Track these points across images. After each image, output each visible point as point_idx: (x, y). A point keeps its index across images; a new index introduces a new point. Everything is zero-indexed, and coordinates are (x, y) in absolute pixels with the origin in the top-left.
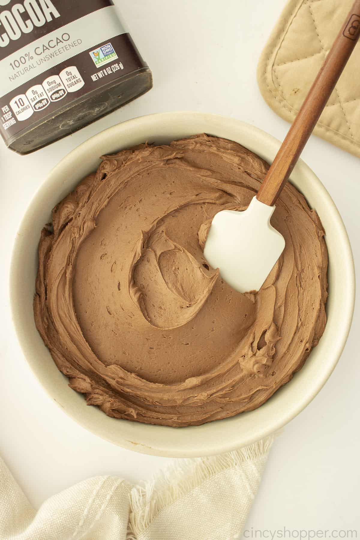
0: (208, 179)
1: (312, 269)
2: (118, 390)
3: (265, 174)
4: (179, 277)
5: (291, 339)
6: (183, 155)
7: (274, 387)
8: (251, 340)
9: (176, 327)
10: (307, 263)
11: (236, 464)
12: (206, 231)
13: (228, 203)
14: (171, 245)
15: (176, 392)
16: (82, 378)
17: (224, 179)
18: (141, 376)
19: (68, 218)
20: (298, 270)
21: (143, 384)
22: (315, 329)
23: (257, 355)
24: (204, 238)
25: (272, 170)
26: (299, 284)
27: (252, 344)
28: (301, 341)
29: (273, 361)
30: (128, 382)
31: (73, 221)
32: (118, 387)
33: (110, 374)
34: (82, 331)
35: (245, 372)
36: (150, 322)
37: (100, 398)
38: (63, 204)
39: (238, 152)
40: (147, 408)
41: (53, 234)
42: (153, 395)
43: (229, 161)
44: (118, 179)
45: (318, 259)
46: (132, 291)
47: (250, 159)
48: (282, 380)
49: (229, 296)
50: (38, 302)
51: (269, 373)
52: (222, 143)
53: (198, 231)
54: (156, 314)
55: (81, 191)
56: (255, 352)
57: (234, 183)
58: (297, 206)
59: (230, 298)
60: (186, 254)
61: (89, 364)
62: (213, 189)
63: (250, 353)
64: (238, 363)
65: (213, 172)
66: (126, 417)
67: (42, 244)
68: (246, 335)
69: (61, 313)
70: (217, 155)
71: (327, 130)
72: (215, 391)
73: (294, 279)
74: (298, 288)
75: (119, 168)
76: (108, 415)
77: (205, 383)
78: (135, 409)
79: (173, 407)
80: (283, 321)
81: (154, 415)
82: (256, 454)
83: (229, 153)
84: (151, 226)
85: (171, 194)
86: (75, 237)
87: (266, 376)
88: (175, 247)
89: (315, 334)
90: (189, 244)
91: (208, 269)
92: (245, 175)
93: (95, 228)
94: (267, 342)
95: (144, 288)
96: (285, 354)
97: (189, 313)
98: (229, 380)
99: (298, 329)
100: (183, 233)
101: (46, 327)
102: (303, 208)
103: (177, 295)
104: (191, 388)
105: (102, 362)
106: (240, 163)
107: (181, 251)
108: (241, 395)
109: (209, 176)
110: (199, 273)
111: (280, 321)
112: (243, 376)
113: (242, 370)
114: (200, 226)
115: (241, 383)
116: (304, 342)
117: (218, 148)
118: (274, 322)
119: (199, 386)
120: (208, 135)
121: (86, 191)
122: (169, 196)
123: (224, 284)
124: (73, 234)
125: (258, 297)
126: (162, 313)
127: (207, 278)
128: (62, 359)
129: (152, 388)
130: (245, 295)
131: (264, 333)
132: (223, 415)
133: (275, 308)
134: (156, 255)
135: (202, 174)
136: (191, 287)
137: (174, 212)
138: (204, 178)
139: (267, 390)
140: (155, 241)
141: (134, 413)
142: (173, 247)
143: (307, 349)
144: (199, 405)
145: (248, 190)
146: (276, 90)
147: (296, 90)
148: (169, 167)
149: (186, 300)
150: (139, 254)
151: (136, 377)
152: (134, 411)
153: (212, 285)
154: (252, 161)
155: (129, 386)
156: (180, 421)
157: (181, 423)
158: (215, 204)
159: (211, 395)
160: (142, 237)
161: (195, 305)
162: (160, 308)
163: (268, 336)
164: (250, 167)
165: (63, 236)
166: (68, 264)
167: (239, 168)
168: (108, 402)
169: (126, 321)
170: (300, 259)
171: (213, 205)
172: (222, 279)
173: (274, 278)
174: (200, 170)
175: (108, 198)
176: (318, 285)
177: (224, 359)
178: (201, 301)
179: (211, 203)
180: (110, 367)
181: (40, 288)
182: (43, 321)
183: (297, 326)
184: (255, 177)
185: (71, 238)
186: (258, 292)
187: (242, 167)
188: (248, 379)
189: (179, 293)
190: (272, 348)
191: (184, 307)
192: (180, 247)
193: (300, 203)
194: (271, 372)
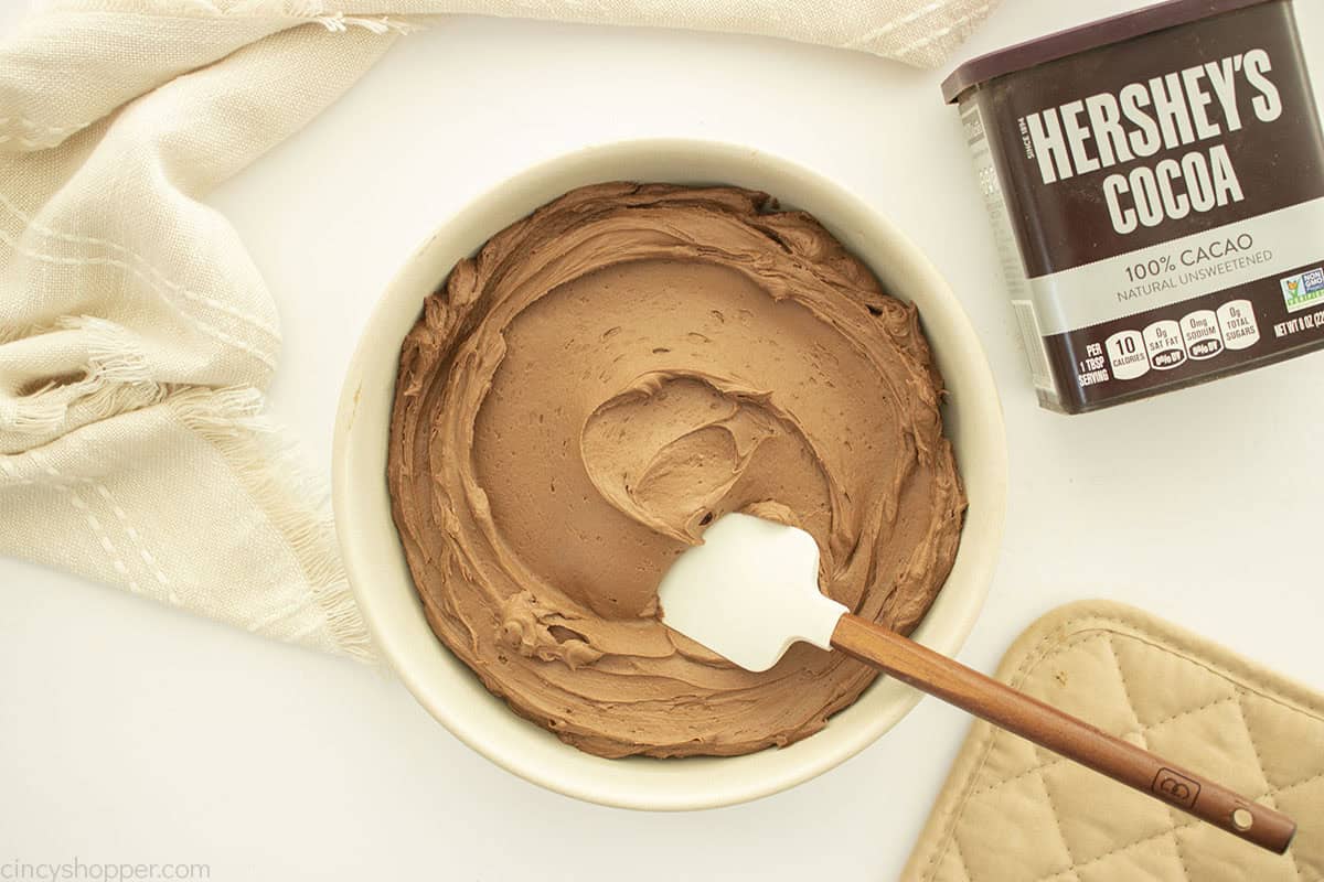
0: (879, 514)
1: (710, 727)
2: (455, 354)
3: (893, 627)
4: (685, 468)
5: (573, 691)
6: (923, 464)
7: (477, 662)
8: (567, 613)
9: (586, 466)
10: (721, 715)
11: (316, 592)
12: (777, 517)
13: (833, 557)
14: (746, 450)
15: (458, 470)
16: (476, 285)
17: (879, 547)
18: (486, 401)
19: (791, 244)
20: (707, 698)
21: (471, 406)
22: (594, 736)
23: (538, 625)
24: (763, 514)
25: (901, 642)
26: (679, 701)
27: (560, 614)
28: (569, 711)
29: (527, 657)
30: (472, 377)
31: (786, 254)
32: (464, 356)
33: (487, 338)
34: (569, 281)
35: (503, 603)
36: (595, 415)
37: (440, 323)
38: (817, 233)
39: (935, 571)
40: (423, 414)
41: (758, 215)
42: (450, 426)
43: (915, 555)
44: (872, 339)
45: (731, 736)
46: (653, 377)
47: (921, 596)
48: (490, 676)
49: (652, 566)
50: (622, 191)
51: (504, 651)
52: (950, 540)
53: (776, 501)
54: (610, 426)
55: (846, 267)
56: (544, 622)
57: (874, 565)
58: (833, 692)
59: (646, 569)
60: (731, 479)
61: (505, 297)
62: (860, 526)
63: (541, 613)
64: (521, 589)
65: (894, 524)
66: (404, 374)
67: (739, 193)
68: (576, 603)
69: (605, 239)
70: (927, 531)
71: (986, 744)
72: (464, 547)
73: (690, 692)
74: (673, 700)
75: (893, 340)
76: (406, 339)
77: (477, 526)
78: (421, 392)
79: (428, 464)
80: (607, 674)
81: (412, 427)
82: (339, 631)
83: (931, 555)
84: (781, 409)
85: (846, 443)
86: (753, 261)
87: (497, 646)
88: (744, 458)
89: (584, 738)
90: (749, 484)
91: (701, 524)
92: (888, 587)
93: (774, 298)
94: (565, 645)
95: (660, 400)
96: (543, 680)
97: (613, 491)
98: (485, 572)
99: (593, 702)
100: (770, 472)
101: (574, 209)
102: (830, 704)
103: (650, 466)
104: (466, 499)
105: (511, 322)
106: (912, 578)
107: (735, 470)
108: (458, 598)
109: (886, 516)
110: (695, 506)
111: (605, 669)
112: (495, 600)
113: (507, 598)
114: (787, 505)
115: (481, 597)
116: (568, 717)
117: (940, 533)
118: (603, 656)
119: (472, 516)
120: (964, 512)
121: (846, 277)
122: (843, 439)
123: (674, 556)
124: (760, 255)
125: (650, 623)
126: (612, 437)
127: (685, 522)
128: (512, 244)
129: (464, 424)
130: (653, 596)
131: (583, 639)
132: (417, 565)
133: (631, 658)
134: (726, 420)
135: (888, 502)
136: (666, 492)
137: (812, 453)
138: (881, 507)
139: (471, 649)
140: (752, 417)
141: (411, 391)
142: (743, 455)
143: (553, 723)
144: (435, 517)
145: (859, 595)
146: (1062, 639)
147: (1062, 678)
148: (898, 438)
149: (641, 483)
150: (726, 388)
151: (485, 392)
152: (417, 389)
153: (673, 533)
154: (918, 599)
155: (466, 377)
156: (401, 480)
157: (397, 484)
158: (831, 531)
159: (455, 540)
160: (760, 392)
161: (631, 502)
162: (623, 434)
163: (576, 645)
164: (905, 596)
165: (754, 236)
166: (699, 248)
167: (901, 576)
168: (432, 340)
169: (594, 367)
170: (729, 702)
171: (827, 526)
172: (683, 552)
173: (689, 653)
174: (896, 499)
175: (834, 322)
176: (679, 739)
177: (525, 560)
178: (639, 513)
179: (832, 523)
180: (502, 338)
181: (650, 193)
182: (586, 202)
183: (598, 702)
184: (887, 608)
185: (752, 251)
186: (660, 621)
187: (906, 581)
188: (490, 610)
189: (654, 470)
190: (553, 655)
191: (627, 480)
192: (744, 466)
193: (839, 696)
194: (505, 654)
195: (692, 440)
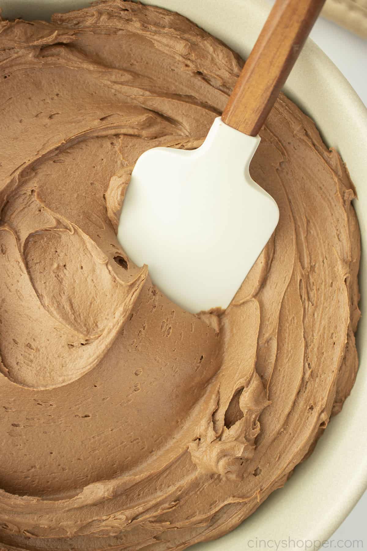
0: (125, 88)
1: (332, 266)
3: (238, 76)
4: (66, 284)
5: (291, 403)
6: (73, 37)
7: (258, 497)
8: (212, 407)
9: (60, 386)
10: (320, 254)
12: (121, 189)
13: (165, 135)
14: (50, 219)
15: (64, 512)
17: (157, 89)
20: (303, 268)
23: (224, 438)
24: (117, 205)
25: (250, 65)
26: (305, 296)
27: (214, 414)
28: (312, 408)
29: (255, 450)
35: (200, 471)
36: (8, 375)
39: (182, 32)
42: (19, 518)
43: (166, 50)
45: (342, 246)
47: (208, 46)
48: (273, 484)
49: (167, 320)
51: (249, 471)
52: (152, 15)
53: (105, 191)
54: (21, 358)
56: (220, 432)
57: (177, 96)
58: (301, 140)
59: (170, 326)
60: (80, 236)
62: (136, 108)
63: (211, 434)
64: (186, 453)
65: (136, 75)
68: (203, 395)
70: (142, 38)
72: (141, 509)
73: (296, 285)
74: (303, 303)
77: (121, 494)
79: (61, 539)
80: (275, 369)
83: (166, 34)
84: (8, 181)
85: (51, 117)
87: (242, 478)
88: (59, 222)
89: (337, 393)
90: (87, 216)
91: (126, 267)
92: (198, 82)
94: (245, 411)
96: (279, 433)
97: (86, 358)
98: (168, 487)
99: (304, 384)
100: (75, 196)
102: (314, 145)
103: (61, 320)
104: (95, 505)
106: (189, 54)
107: (71, 231)
108: (193, 515)
109: (127, 82)
110: (105, 274)
111: (270, 370)
112: (196, 478)
113: (195, 465)
114: (110, 180)
115: (193, 492)
116: (317, 409)
117: (145, 24)
118: (257, 372)
119: (109, 500)
122: (47, 121)
123: (157, 297)
125: (226, 321)
126: (32, 356)
127: (121, 285)
129: (18, 504)
130: (199, 318)
131: (239, 392)
133: (260, 343)
134: (18, 239)
135: (113, 78)
136: (89, 304)
137: (57, 152)
138: (117, 87)
139: (244, 504)
140: (17, 212)
142: (54, 223)
143: (322, 424)
144: (111, 534)
145: (204, 111)
148: (46, 64)
149: (77, 330)
153: (131, 299)
154: (211, 49)
159: (135, 518)
161: (97, 341)
162: (29, 346)
163: (245, 400)
164: (208, 62)
167: (187, 66)
170: (308, 247)
171: (135, 140)
172: (154, 285)
173: (257, 285)
174: (110, 70)
176: (343, 297)
178: (109, 332)
179: (131, 135)
183: (303, 378)
186: (224, 311)
187: (192, 61)
188: (206, 484)
189: (65, 317)
190: (255, 424)
191: (74, 344)
192: (67, 222)
193: (307, 134)
194: (251, 469)
195: (37, 275)
